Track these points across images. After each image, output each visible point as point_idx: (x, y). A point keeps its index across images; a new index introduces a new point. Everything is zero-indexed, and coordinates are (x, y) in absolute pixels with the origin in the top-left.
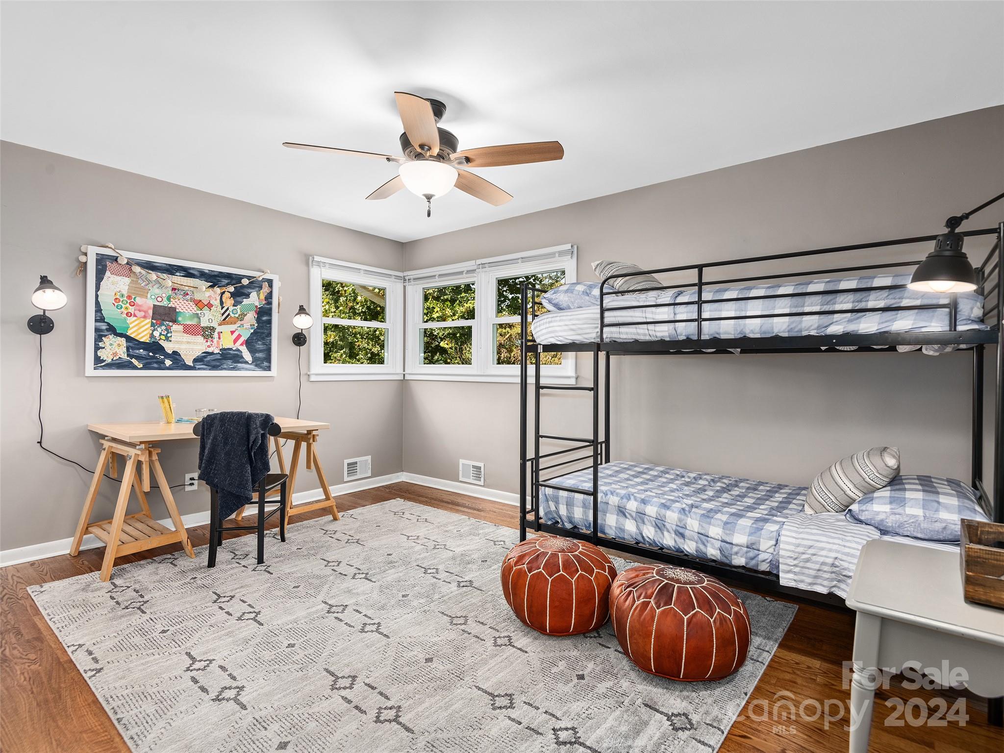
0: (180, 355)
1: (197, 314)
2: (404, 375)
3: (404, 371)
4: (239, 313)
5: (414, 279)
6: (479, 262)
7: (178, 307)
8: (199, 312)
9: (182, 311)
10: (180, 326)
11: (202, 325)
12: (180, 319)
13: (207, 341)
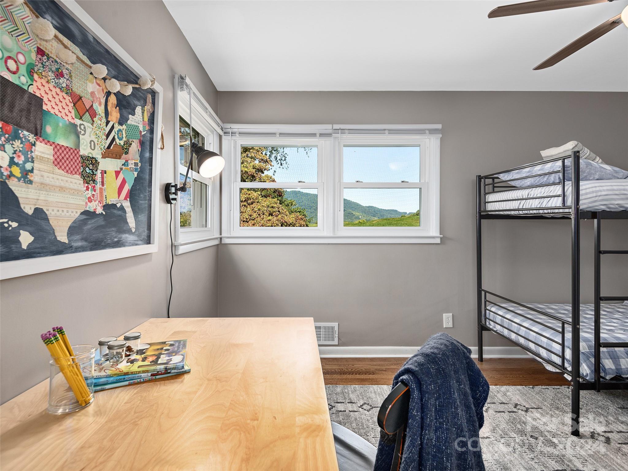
0: (47, 220)
1: (75, 126)
2: (221, 238)
3: (221, 234)
4: (124, 139)
5: (240, 133)
6: (336, 126)
7: (45, 100)
8: (78, 122)
9: (52, 111)
10: (48, 146)
11: (82, 153)
12: (49, 129)
13: (88, 189)
